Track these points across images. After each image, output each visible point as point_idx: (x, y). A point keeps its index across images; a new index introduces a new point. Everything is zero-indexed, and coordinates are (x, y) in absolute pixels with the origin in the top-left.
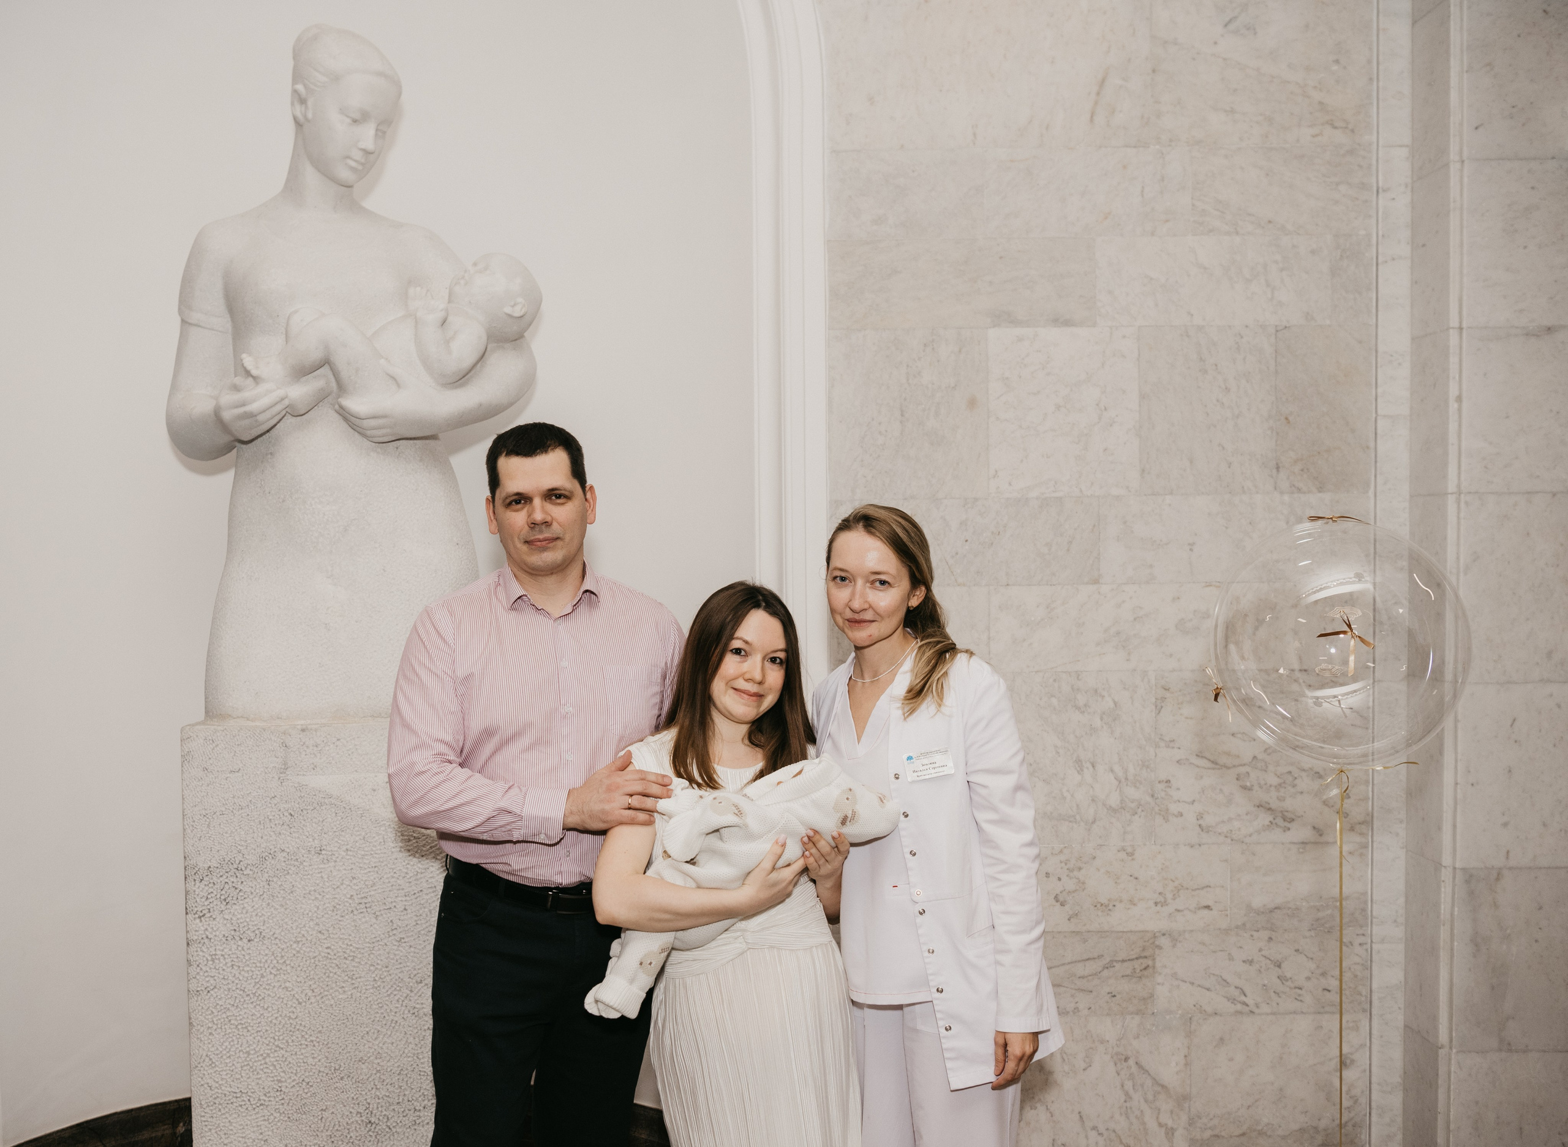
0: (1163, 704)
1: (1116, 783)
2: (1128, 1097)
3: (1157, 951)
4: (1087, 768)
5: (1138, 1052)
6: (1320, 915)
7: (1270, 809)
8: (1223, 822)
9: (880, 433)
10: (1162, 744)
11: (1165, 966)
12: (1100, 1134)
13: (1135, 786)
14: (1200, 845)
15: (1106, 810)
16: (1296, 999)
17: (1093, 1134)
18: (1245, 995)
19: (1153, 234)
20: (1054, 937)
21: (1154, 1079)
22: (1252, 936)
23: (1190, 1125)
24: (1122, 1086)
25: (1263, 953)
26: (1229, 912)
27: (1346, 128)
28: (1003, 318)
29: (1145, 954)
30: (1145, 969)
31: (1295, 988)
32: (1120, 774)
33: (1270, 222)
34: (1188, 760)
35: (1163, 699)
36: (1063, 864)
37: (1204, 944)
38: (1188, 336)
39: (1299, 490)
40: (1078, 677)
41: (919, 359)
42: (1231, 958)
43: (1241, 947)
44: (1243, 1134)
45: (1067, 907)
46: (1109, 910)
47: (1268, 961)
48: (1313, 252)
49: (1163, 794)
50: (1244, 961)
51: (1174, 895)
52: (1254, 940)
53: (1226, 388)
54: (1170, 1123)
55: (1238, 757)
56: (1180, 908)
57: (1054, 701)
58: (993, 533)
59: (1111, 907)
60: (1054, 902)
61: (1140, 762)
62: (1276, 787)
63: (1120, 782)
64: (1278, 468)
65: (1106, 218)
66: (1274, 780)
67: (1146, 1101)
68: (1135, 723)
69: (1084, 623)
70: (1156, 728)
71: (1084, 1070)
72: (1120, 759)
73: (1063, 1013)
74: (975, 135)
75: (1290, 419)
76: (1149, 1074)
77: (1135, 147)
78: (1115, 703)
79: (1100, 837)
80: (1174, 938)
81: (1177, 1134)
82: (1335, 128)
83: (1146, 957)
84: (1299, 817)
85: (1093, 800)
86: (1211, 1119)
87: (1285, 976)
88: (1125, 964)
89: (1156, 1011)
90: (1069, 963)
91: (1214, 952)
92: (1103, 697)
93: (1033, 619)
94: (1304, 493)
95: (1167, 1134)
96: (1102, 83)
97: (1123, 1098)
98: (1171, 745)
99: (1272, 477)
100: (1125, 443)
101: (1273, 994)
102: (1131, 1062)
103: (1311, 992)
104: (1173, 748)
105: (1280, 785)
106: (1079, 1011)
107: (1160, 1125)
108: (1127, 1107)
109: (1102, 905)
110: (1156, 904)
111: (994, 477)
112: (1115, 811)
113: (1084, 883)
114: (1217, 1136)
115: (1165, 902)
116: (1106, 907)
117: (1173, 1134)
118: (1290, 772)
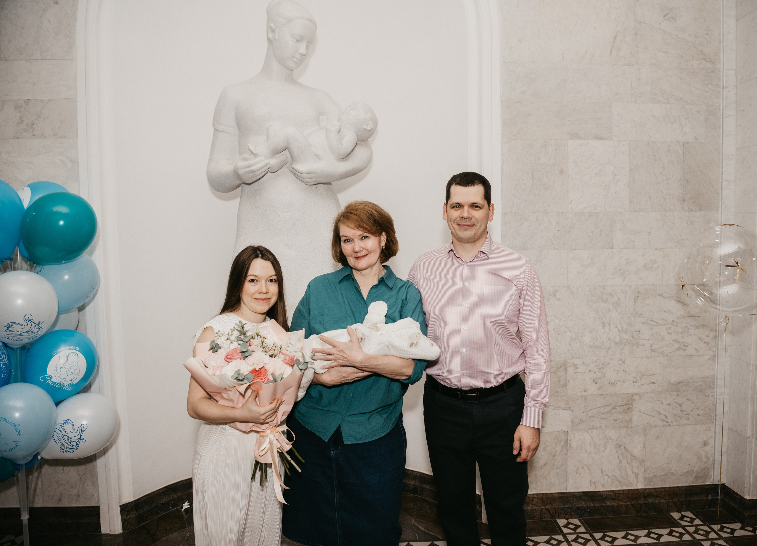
0: (637, 299)
1: (618, 332)
2: (621, 462)
3: (633, 402)
4: (607, 326)
5: (625, 443)
6: (697, 384)
7: (678, 342)
8: (660, 347)
9: (523, 184)
10: (637, 316)
11: (636, 408)
12: (609, 477)
13: (626, 334)
14: (651, 357)
15: (614, 343)
16: (687, 419)
17: (606, 477)
18: (667, 418)
19: (635, 102)
20: (592, 397)
21: (631, 454)
22: (671, 394)
23: (645, 472)
24: (619, 457)
25: (675, 401)
26: (662, 384)
27: (711, 61)
28: (574, 136)
29: (629, 402)
30: (628, 409)
31: (687, 414)
32: (620, 329)
33: (681, 99)
34: (647, 322)
35: (638, 297)
36: (597, 367)
37: (652, 398)
38: (649, 145)
39: (692, 210)
40: (604, 288)
41: (540, 152)
42: (662, 403)
43: (666, 399)
44: (665, 475)
45: (598, 384)
46: (615, 385)
47: (677, 404)
48: (698, 112)
49: (637, 336)
50: (667, 405)
51: (641, 378)
52: (671, 396)
53: (664, 168)
54: (637, 472)
55: (667, 320)
56: (643, 383)
57: (594, 298)
58: (570, 227)
59: (615, 384)
60: (592, 382)
61: (628, 323)
62: (681, 333)
63: (620, 332)
64: (684, 201)
65: (616, 95)
66: (681, 330)
67: (628, 463)
68: (626, 307)
69: (606, 265)
70: (634, 309)
71: (603, 451)
72: (620, 322)
73: (596, 428)
74: (563, 57)
75: (689, 181)
76: (629, 452)
77: (628, 65)
78: (618, 299)
79: (612, 355)
80: (640, 395)
81: (639, 476)
82: (707, 61)
83: (629, 404)
84: (690, 345)
85: (609, 339)
86: (653, 469)
87: (683, 410)
88: (621, 407)
89: (632, 426)
90: (598, 408)
91: (656, 401)
92: (614, 296)
93: (586, 264)
94: (694, 211)
95: (636, 476)
96: (615, 38)
97: (619, 462)
98: (641, 316)
99: (681, 205)
100: (624, 190)
101: (678, 417)
102: (622, 447)
103: (693, 416)
104: (641, 317)
105: (683, 332)
106: (602, 427)
107: (633, 472)
108: (620, 466)
109: (612, 383)
110: (633, 382)
111: (571, 203)
112: (618, 344)
113: (605, 374)
114: (655, 476)
115: (637, 381)
116: (613, 384)
117: (638, 476)
118: (686, 327)
